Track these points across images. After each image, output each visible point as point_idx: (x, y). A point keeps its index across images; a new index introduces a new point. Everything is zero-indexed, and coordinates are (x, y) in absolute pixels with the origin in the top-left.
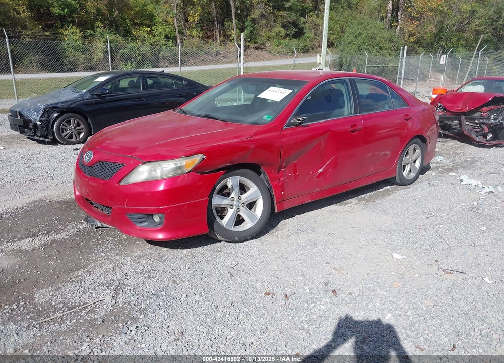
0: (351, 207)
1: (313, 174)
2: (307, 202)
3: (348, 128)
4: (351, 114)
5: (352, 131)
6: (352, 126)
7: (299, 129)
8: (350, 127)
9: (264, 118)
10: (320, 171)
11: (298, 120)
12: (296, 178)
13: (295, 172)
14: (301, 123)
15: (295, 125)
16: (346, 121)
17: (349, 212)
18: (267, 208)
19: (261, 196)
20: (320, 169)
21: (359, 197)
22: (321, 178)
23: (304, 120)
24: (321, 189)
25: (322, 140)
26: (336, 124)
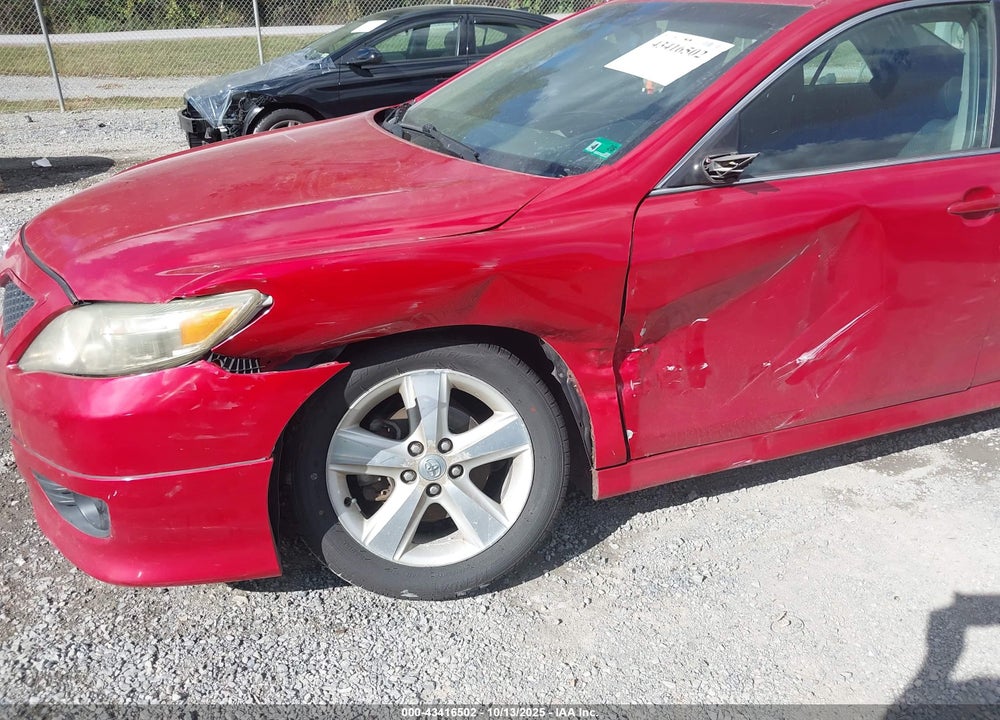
0: (919, 483)
1: (773, 367)
2: (735, 465)
3: (951, 201)
4: (978, 144)
5: (969, 216)
6: (970, 194)
7: (728, 198)
8: (960, 195)
9: (589, 149)
10: (805, 358)
11: (724, 164)
12: (700, 380)
13: (696, 356)
14: (733, 176)
15: (710, 184)
16: (950, 175)
17: (905, 506)
18: (545, 493)
19: (528, 447)
20: (806, 350)
21: (964, 440)
22: (805, 383)
23: (743, 164)
24: (803, 421)
25: (825, 247)
26: (903, 182)
